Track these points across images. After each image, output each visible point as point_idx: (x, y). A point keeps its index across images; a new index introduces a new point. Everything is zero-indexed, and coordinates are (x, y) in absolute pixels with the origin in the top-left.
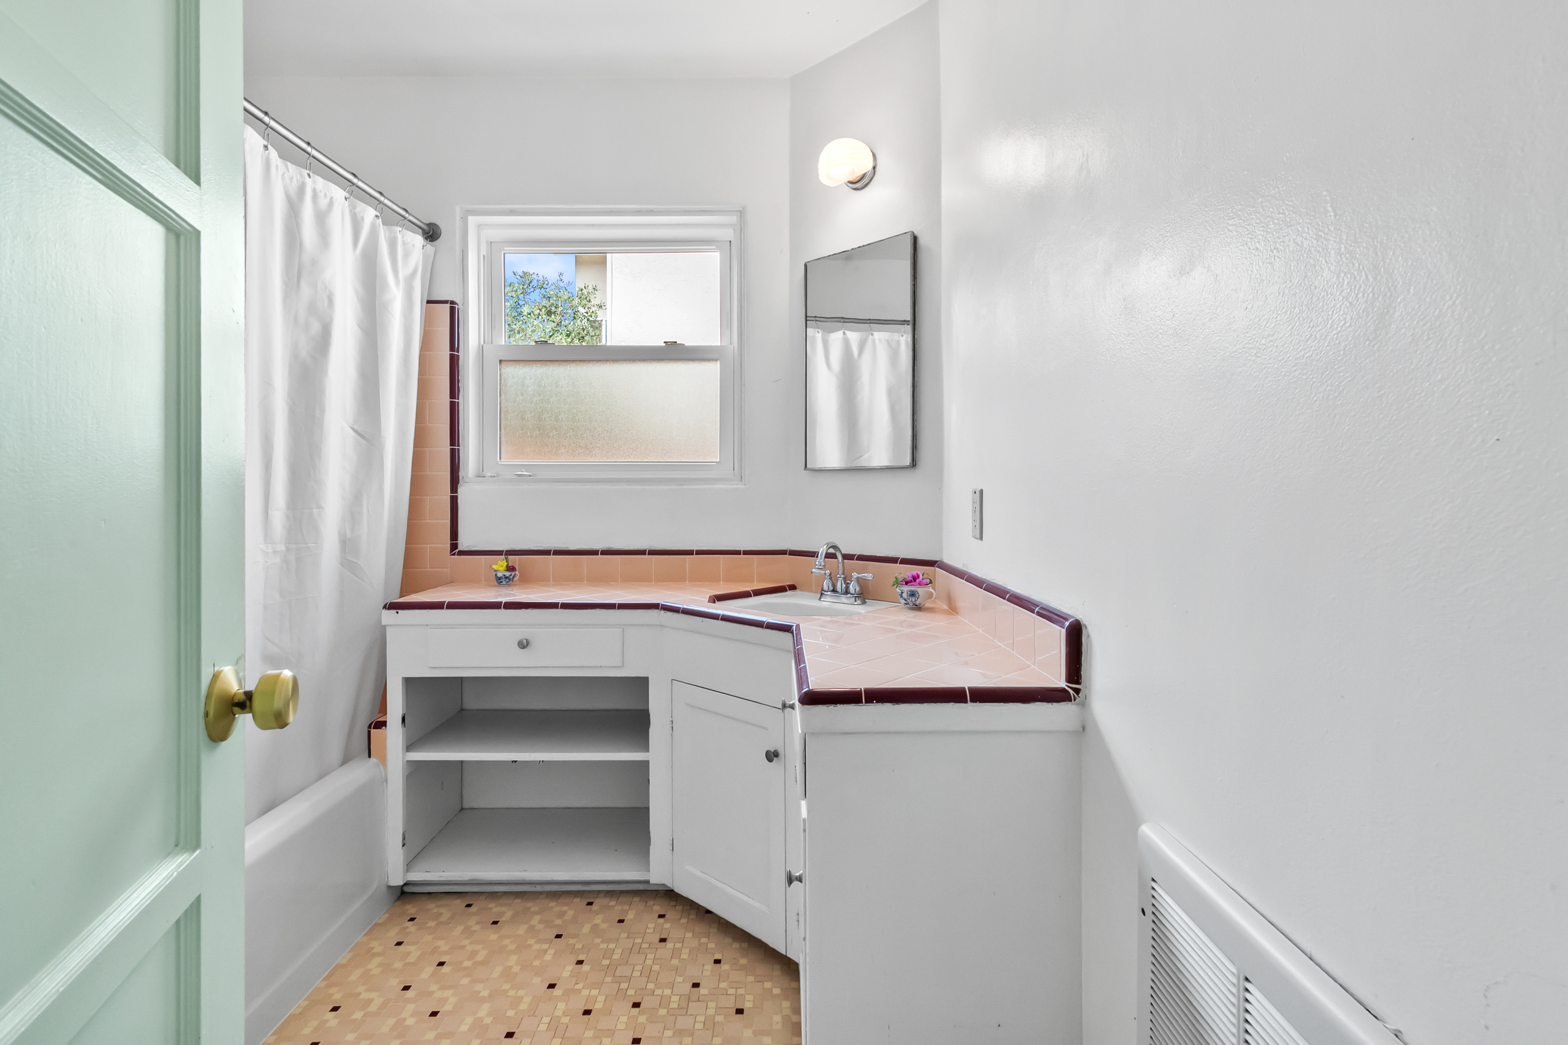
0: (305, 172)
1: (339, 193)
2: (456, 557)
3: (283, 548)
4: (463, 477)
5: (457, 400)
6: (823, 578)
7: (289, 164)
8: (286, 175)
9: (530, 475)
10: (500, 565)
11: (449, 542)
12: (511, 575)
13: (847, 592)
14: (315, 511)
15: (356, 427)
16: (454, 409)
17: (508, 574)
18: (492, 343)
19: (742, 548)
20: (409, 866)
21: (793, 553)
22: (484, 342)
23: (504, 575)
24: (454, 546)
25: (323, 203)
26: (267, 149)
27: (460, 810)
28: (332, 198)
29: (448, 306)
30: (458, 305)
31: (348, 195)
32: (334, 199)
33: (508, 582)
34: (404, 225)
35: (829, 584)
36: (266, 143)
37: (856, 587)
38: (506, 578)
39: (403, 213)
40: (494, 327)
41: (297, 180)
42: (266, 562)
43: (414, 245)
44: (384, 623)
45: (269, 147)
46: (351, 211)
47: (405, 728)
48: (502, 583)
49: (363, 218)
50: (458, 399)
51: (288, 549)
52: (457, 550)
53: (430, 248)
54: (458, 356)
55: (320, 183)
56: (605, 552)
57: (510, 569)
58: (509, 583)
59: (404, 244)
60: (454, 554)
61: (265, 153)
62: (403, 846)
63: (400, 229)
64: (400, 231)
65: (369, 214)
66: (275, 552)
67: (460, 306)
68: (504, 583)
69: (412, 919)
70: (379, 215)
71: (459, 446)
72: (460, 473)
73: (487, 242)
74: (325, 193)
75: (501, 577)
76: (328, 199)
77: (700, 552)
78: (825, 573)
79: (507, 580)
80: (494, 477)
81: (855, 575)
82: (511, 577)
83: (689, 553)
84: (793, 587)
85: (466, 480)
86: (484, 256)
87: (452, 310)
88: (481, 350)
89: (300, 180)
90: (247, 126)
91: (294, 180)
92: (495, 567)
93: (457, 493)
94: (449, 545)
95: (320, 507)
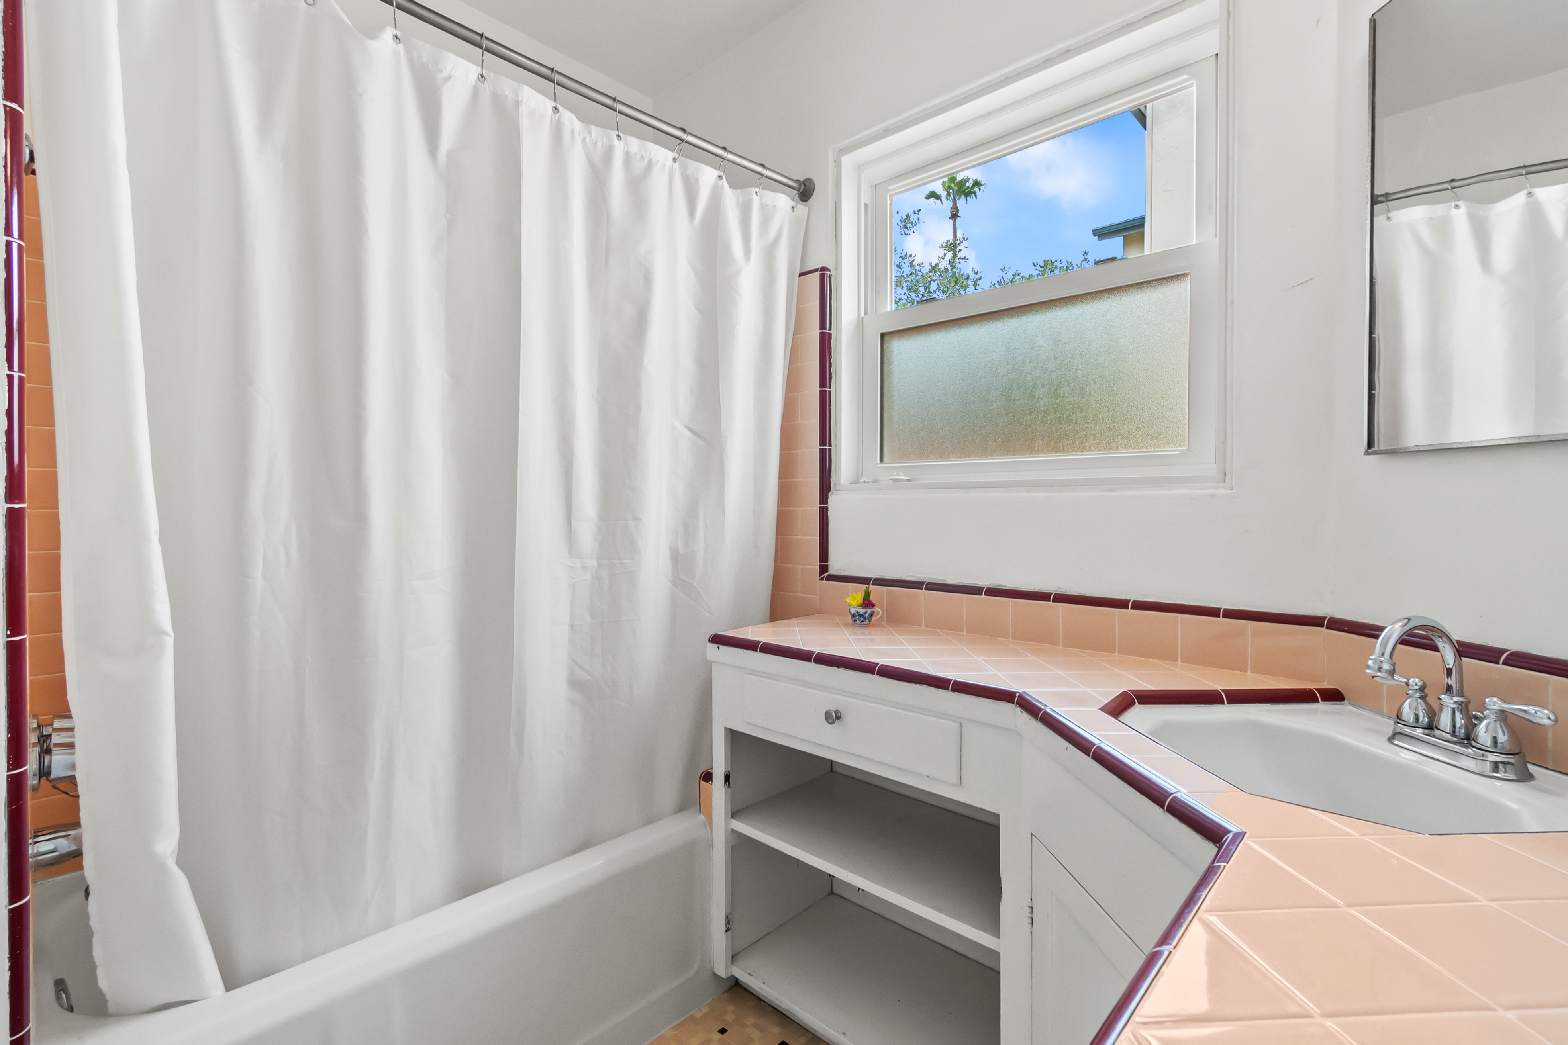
0: (614, 134)
1: (662, 155)
2: (824, 582)
3: (595, 563)
4: (835, 484)
5: (828, 389)
6: (1404, 691)
7: (593, 128)
8: (587, 140)
9: (909, 480)
10: (854, 596)
11: (819, 563)
12: (866, 613)
13: (1468, 739)
14: (631, 523)
15: (691, 426)
16: (825, 401)
17: (862, 611)
18: (876, 312)
19: (1224, 604)
20: (734, 957)
21: (1337, 625)
22: (866, 314)
23: (858, 612)
24: (824, 569)
25: (639, 167)
26: (558, 111)
27: (829, 894)
28: (650, 160)
29: (818, 274)
30: (830, 271)
31: (676, 156)
32: (654, 161)
33: (862, 621)
34: (761, 184)
35: (1416, 708)
36: (554, 104)
37: (1496, 731)
38: (861, 616)
39: (759, 169)
40: (879, 293)
41: (603, 144)
42: (572, 577)
43: (775, 207)
44: (709, 658)
45: (559, 107)
46: (682, 174)
47: (729, 789)
48: (856, 622)
49: (697, 180)
50: (830, 387)
51: (600, 565)
52: (827, 574)
53: (802, 208)
54: (830, 334)
55: (634, 144)
56: (993, 592)
57: (867, 603)
58: (864, 623)
59: (763, 207)
60: (822, 579)
61: (555, 116)
62: (727, 931)
63: (757, 190)
64: (756, 192)
65: (708, 176)
66: (583, 568)
67: (833, 273)
68: (858, 622)
69: (723, 1031)
70: (722, 174)
71: (830, 445)
72: (831, 480)
73: (871, 186)
74: (642, 156)
75: (854, 613)
76: (646, 161)
77: (1140, 605)
78: (1407, 684)
79: (862, 619)
80: (868, 483)
81: (1494, 703)
82: (867, 615)
83: (1121, 604)
84: (1334, 696)
85: (838, 487)
86: (866, 205)
87: (822, 277)
88: (860, 323)
89: (606, 144)
90: (521, 85)
91: (599, 145)
92: (848, 600)
93: (827, 503)
94: (818, 567)
95: (636, 518)
